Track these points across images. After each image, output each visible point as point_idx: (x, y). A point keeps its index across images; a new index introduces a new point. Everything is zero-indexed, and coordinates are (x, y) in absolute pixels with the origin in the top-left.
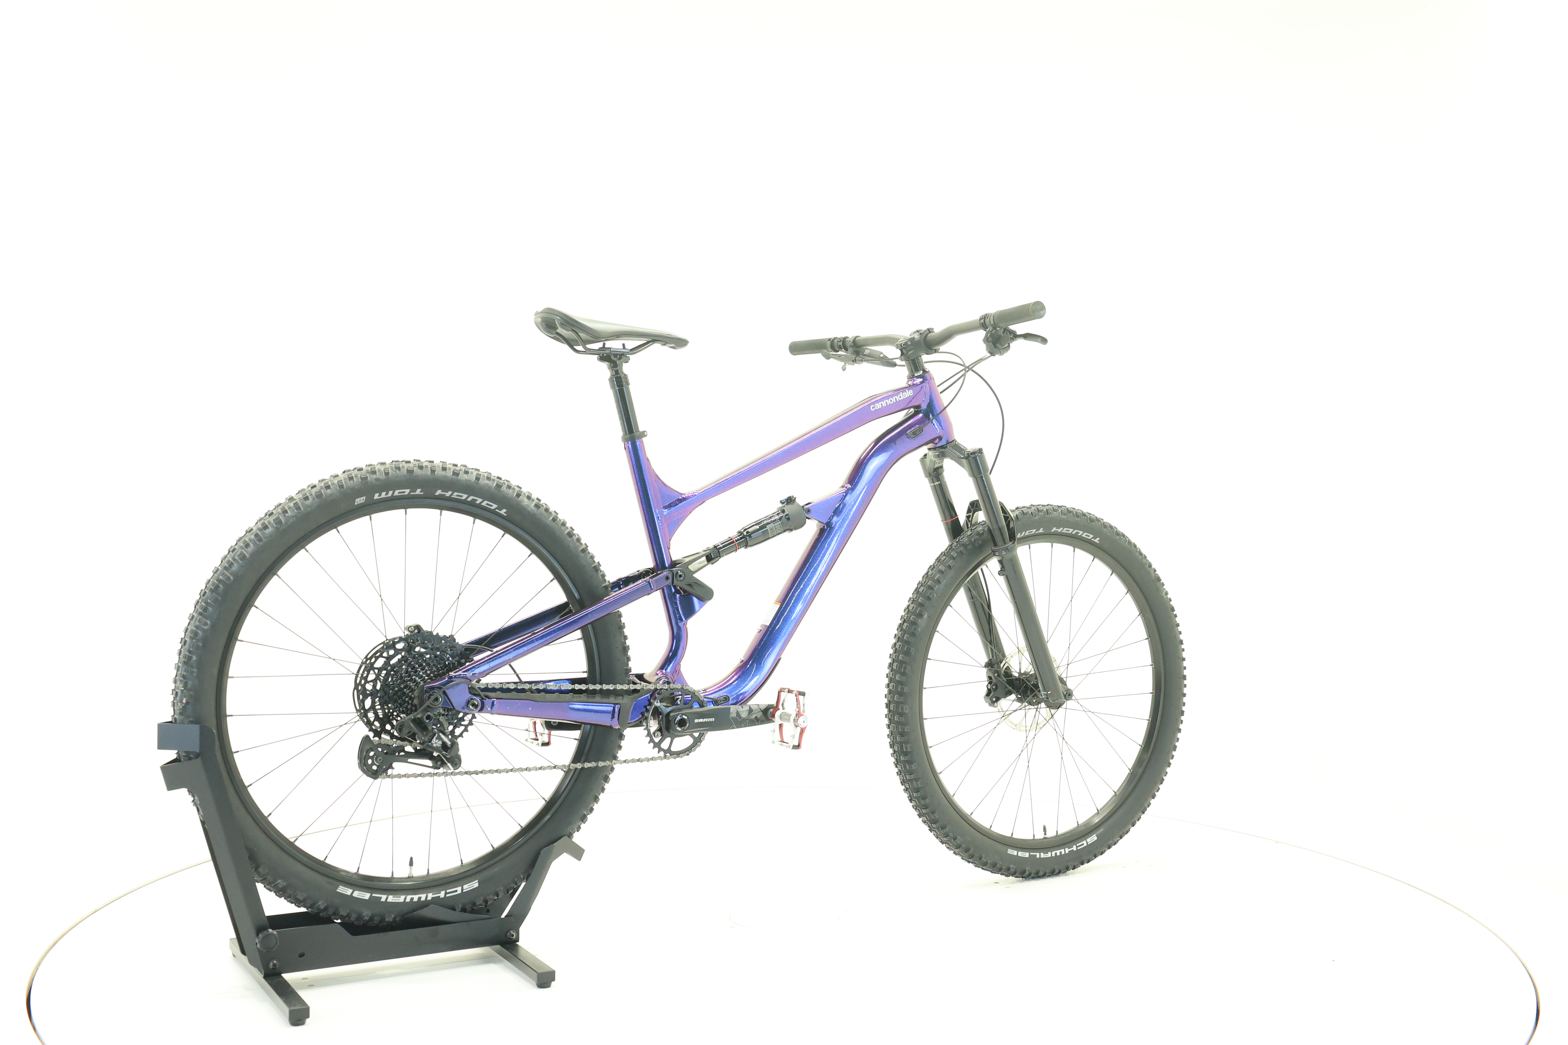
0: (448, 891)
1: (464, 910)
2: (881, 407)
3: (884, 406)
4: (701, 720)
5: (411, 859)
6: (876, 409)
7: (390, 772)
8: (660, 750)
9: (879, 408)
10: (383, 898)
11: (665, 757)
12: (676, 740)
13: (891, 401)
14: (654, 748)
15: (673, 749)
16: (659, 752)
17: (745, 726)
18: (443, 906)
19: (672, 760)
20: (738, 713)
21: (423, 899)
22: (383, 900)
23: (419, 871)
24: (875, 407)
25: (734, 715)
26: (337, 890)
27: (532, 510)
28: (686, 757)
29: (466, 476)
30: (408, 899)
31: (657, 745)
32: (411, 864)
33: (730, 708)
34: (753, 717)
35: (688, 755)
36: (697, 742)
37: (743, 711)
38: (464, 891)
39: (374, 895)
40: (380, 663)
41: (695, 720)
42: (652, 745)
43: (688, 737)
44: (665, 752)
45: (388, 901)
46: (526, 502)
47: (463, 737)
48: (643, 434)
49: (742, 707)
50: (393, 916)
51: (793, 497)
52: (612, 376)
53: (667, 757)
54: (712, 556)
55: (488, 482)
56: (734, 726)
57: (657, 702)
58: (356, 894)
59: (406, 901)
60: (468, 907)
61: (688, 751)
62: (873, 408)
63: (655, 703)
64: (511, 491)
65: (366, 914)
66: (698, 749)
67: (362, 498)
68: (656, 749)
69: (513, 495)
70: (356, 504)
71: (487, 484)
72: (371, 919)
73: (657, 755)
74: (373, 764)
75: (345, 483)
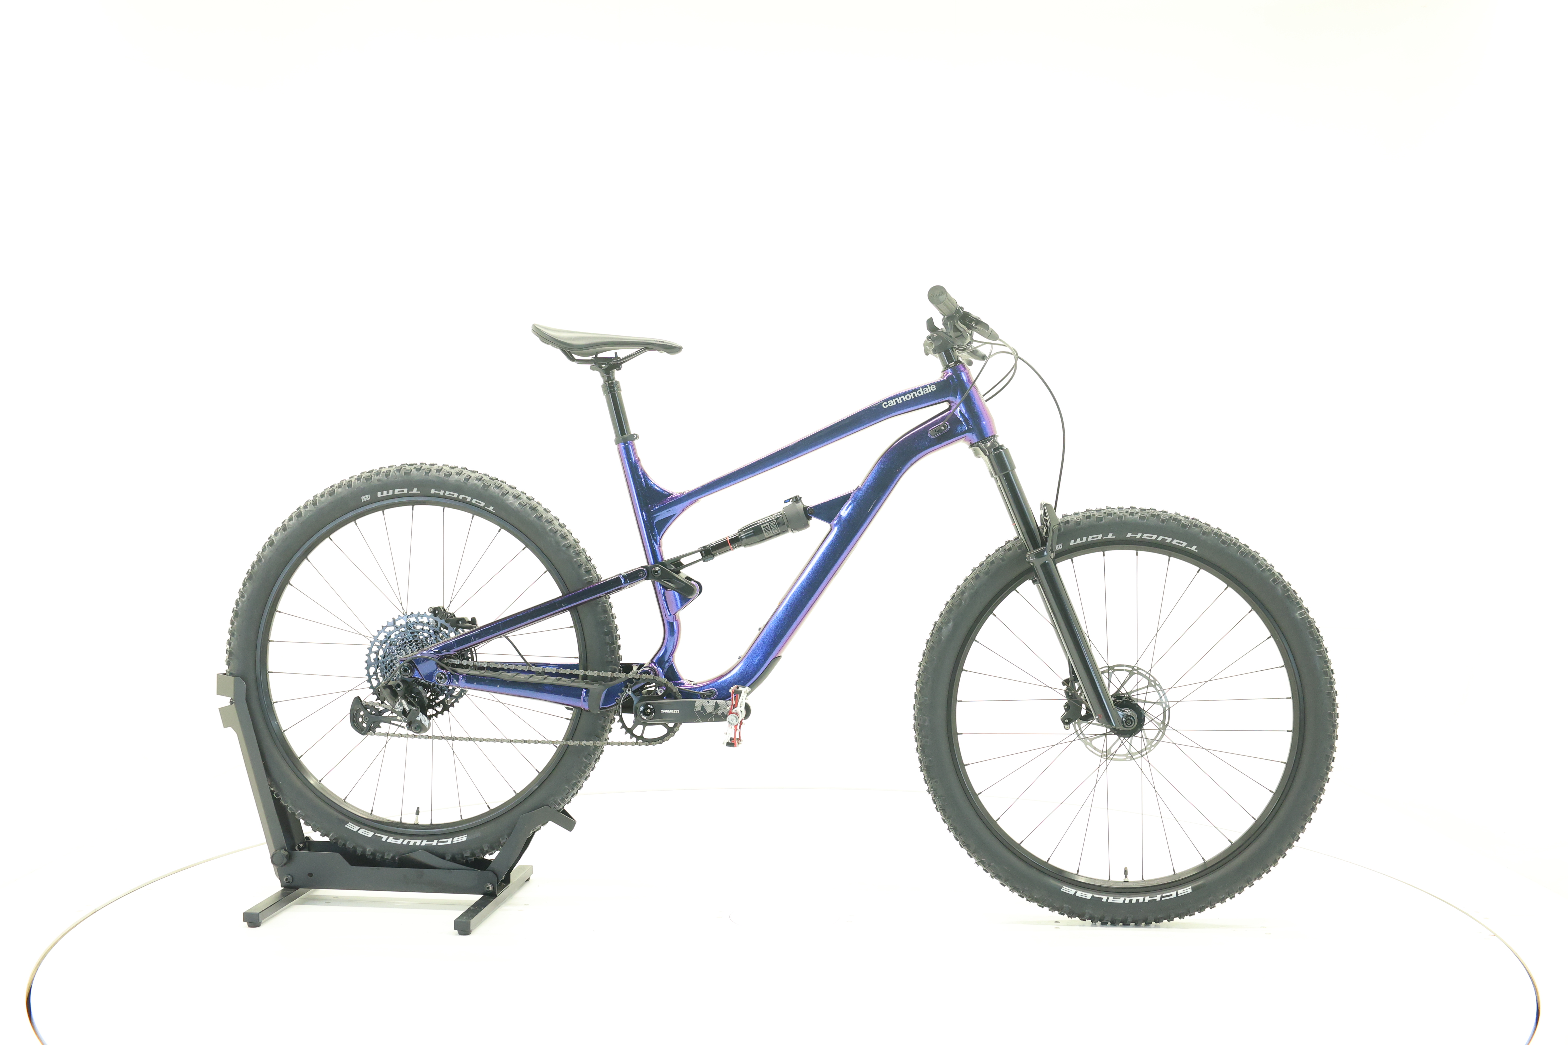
0: (440, 840)
1: (453, 859)
2: (895, 404)
3: (899, 403)
4: (667, 711)
5: (418, 808)
6: (890, 406)
7: (378, 730)
8: (633, 735)
9: (893, 404)
10: (384, 838)
11: (636, 744)
12: (648, 727)
13: (908, 397)
14: (626, 733)
15: (646, 736)
16: (631, 738)
17: (711, 721)
18: (430, 853)
19: (643, 747)
20: (703, 707)
21: (418, 844)
22: (384, 839)
23: (424, 820)
24: (888, 404)
25: (699, 709)
26: (346, 826)
27: (516, 507)
28: (658, 746)
29: (456, 477)
30: (405, 843)
31: (629, 731)
32: (418, 813)
33: (695, 701)
34: (720, 712)
35: (661, 743)
36: (671, 731)
37: (709, 706)
38: (453, 842)
39: (377, 834)
40: (382, 637)
41: (662, 711)
42: (624, 730)
43: (661, 727)
44: (638, 738)
45: (388, 841)
46: (511, 499)
47: (454, 707)
48: (634, 437)
49: (708, 702)
50: (391, 855)
51: (798, 496)
52: (605, 382)
53: (638, 744)
54: (708, 553)
55: (476, 482)
56: (699, 719)
57: (629, 690)
58: (362, 832)
59: (403, 844)
60: (458, 857)
61: (661, 739)
62: (885, 405)
63: (627, 691)
64: (497, 490)
65: (369, 850)
66: (672, 739)
67: (367, 496)
68: (629, 735)
69: (498, 494)
70: (363, 501)
71: (475, 484)
72: (373, 854)
73: (630, 741)
74: (363, 722)
75: (354, 483)
